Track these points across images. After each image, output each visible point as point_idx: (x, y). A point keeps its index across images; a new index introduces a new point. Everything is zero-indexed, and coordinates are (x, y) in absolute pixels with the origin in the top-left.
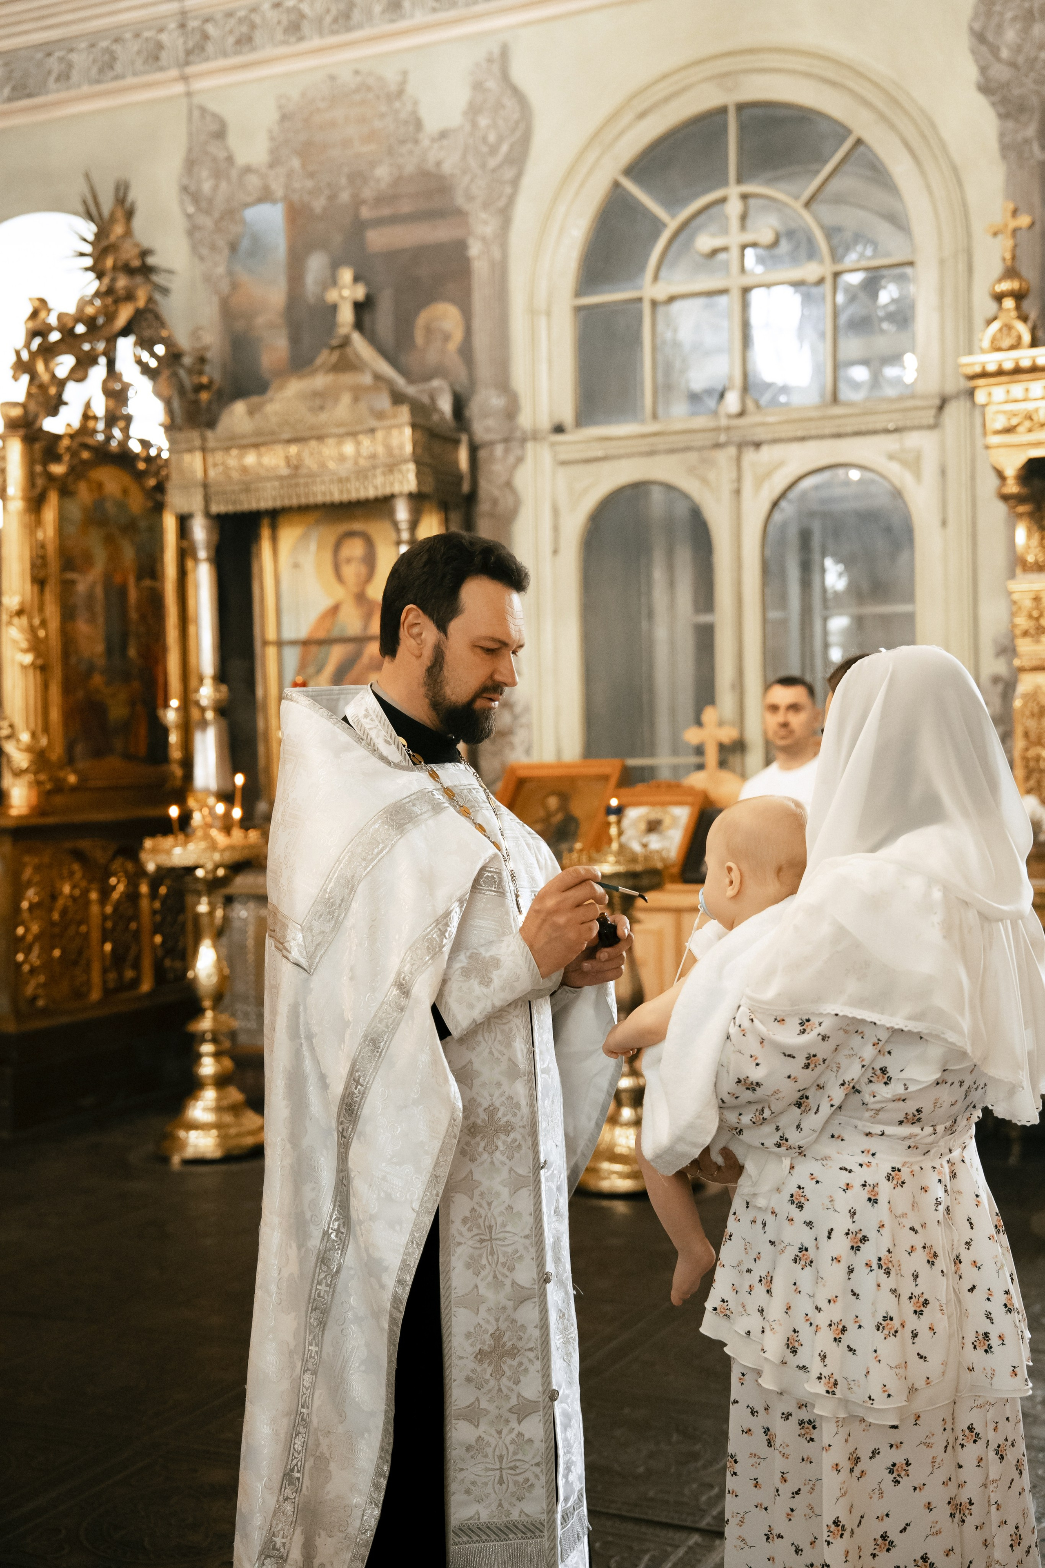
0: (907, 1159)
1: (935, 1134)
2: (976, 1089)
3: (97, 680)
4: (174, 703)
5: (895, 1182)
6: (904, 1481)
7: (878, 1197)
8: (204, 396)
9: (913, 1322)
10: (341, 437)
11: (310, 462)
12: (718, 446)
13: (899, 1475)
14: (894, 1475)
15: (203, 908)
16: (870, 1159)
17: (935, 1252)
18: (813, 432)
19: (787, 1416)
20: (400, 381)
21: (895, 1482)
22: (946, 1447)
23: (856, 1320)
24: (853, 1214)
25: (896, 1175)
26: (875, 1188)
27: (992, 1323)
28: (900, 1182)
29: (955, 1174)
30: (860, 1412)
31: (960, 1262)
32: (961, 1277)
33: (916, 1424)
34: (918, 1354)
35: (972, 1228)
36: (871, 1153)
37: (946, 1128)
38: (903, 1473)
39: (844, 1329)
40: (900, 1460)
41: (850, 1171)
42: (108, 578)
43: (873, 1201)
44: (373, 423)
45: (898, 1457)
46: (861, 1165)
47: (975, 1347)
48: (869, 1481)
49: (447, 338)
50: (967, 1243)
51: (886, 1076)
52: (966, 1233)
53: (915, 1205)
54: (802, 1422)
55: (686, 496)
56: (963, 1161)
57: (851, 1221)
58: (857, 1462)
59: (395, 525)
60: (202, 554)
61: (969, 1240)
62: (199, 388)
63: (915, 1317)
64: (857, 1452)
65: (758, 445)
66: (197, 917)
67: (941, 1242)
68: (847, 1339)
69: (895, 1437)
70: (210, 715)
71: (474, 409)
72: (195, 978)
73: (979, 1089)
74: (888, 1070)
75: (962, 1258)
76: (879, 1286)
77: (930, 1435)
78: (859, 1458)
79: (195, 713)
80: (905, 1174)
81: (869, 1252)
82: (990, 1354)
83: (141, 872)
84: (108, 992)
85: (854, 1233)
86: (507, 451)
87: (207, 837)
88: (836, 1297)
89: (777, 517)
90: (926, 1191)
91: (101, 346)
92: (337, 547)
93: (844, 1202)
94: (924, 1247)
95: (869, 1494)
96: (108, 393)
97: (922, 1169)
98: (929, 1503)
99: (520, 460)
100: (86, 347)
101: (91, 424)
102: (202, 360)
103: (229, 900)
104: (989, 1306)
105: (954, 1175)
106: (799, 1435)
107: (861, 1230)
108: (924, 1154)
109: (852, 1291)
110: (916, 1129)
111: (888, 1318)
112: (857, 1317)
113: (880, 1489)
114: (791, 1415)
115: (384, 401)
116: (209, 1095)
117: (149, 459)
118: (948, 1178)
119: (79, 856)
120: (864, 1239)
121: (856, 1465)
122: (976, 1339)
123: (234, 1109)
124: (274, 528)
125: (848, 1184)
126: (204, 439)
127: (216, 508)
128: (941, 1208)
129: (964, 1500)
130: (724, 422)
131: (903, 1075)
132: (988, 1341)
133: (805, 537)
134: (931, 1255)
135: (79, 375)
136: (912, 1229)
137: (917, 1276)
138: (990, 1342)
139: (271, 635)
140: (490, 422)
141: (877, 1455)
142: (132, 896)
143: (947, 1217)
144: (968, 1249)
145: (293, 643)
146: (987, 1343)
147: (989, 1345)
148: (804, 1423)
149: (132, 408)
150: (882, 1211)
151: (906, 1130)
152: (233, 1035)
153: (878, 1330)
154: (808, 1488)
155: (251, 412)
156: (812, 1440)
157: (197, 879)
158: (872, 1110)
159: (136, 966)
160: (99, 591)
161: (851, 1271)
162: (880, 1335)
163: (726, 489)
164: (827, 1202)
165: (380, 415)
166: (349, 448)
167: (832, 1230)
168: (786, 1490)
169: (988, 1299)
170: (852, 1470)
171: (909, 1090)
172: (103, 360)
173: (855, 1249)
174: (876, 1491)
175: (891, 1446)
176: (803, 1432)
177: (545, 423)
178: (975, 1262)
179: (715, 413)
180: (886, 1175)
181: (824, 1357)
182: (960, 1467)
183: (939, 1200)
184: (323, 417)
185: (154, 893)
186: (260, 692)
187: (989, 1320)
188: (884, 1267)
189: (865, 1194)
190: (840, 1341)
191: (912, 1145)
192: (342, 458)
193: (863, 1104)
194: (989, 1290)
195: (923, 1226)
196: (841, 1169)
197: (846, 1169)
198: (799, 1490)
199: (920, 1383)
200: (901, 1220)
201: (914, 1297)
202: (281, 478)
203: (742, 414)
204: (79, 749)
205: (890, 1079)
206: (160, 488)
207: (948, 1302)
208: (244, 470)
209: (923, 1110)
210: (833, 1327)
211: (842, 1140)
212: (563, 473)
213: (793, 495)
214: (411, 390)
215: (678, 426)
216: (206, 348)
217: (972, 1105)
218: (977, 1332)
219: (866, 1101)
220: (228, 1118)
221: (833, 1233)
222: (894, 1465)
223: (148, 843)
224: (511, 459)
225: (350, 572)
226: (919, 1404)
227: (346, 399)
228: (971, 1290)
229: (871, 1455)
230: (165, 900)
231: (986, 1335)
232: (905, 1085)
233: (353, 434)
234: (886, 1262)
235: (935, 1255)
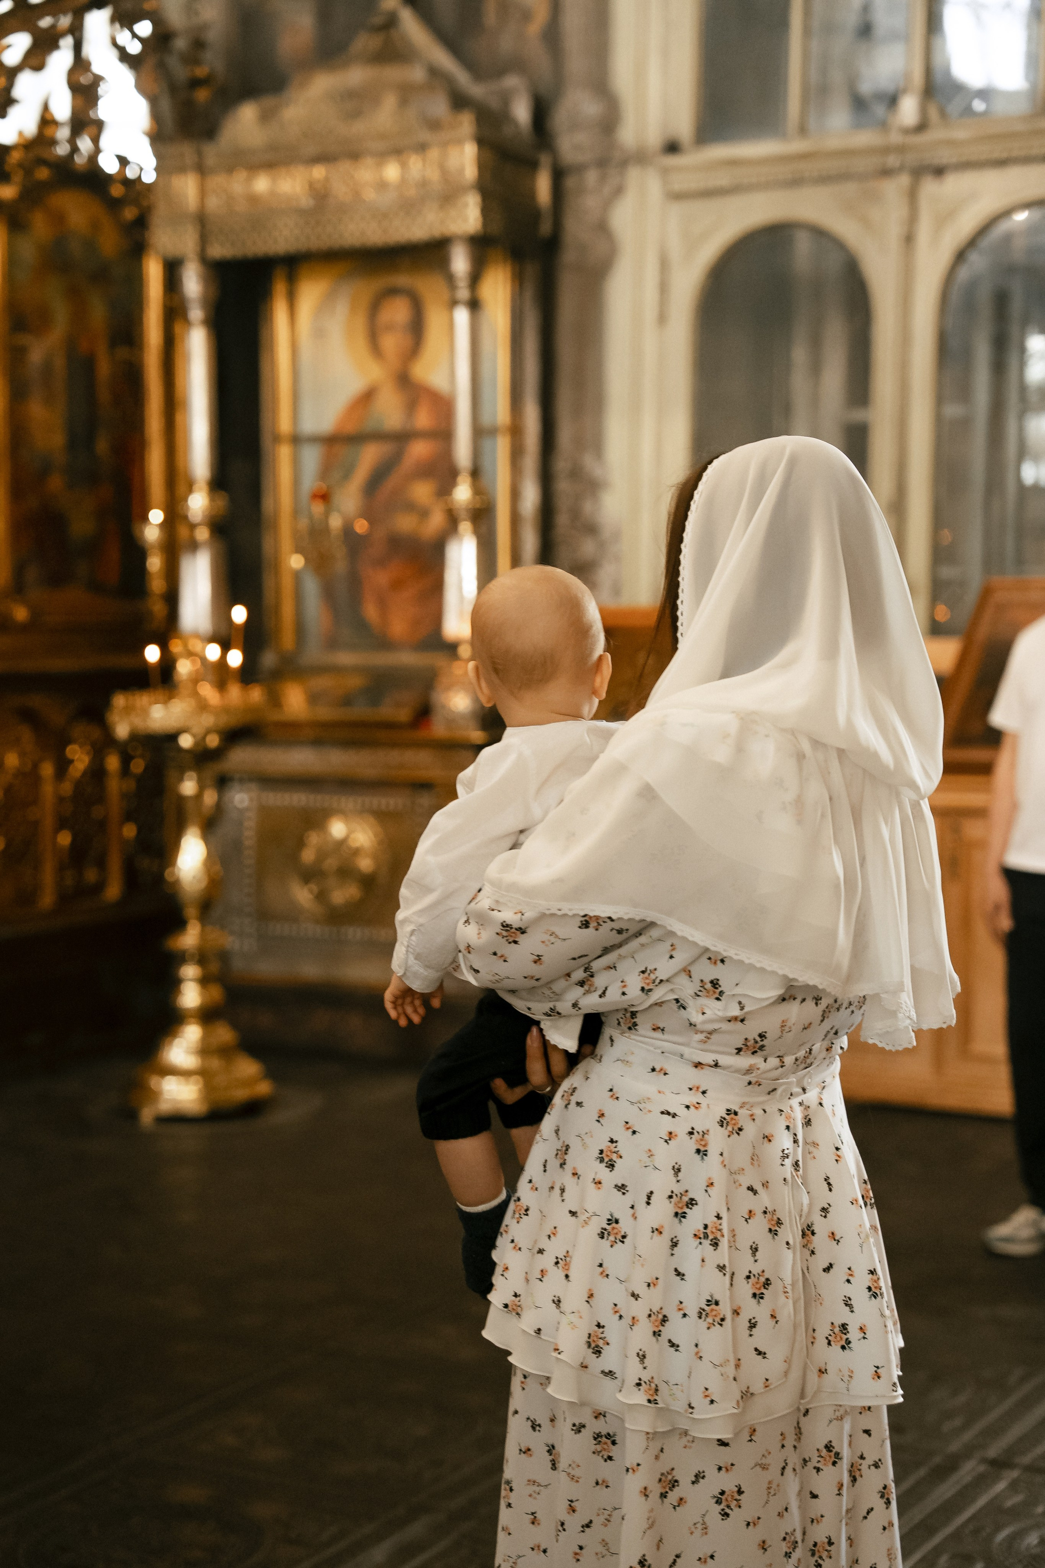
0: (746, 1100)
1: (782, 1067)
2: (838, 1009)
3: (56, 483)
4: (156, 516)
5: (730, 1128)
6: (734, 1513)
7: (708, 1148)
8: (202, 95)
9: (751, 1309)
10: (383, 156)
11: (340, 190)
12: (886, 173)
13: (728, 1507)
14: (722, 1506)
15: (189, 787)
16: (699, 1098)
17: (779, 1219)
18: (1015, 153)
19: (579, 1428)
20: (462, 77)
21: (723, 1515)
22: (784, 1468)
23: (680, 1307)
24: (677, 1171)
25: (732, 1119)
26: (706, 1136)
27: (852, 1311)
28: (736, 1128)
29: (810, 1120)
30: (683, 1425)
31: (813, 1233)
32: (813, 1252)
33: (750, 1441)
34: (756, 1349)
35: (830, 1190)
36: (701, 1090)
37: (796, 1060)
38: (733, 1504)
39: (665, 1320)
40: (730, 1487)
41: (674, 1116)
42: (71, 345)
43: (701, 1152)
44: (424, 135)
45: (728, 1482)
46: (688, 1107)
47: (829, 1343)
48: (690, 1513)
49: (527, 16)
50: (824, 1210)
51: (718, 991)
52: (823, 1197)
53: (755, 1158)
54: (597, 1437)
55: (839, 244)
56: (821, 1104)
57: (674, 1180)
58: (674, 1486)
59: (450, 279)
60: (196, 314)
61: (826, 1206)
62: (195, 83)
63: (754, 1302)
64: (674, 1473)
65: (939, 171)
66: (181, 799)
67: (787, 1207)
68: (668, 1331)
69: (724, 1456)
70: (203, 534)
71: (560, 118)
72: (177, 882)
73: (842, 1010)
74: (720, 983)
75: (816, 1228)
76: (703, 1261)
77: (766, 1454)
78: (676, 1481)
79: (183, 532)
80: (743, 1118)
81: (696, 1219)
82: (847, 1351)
83: (108, 741)
84: (65, 899)
85: (679, 1195)
86: (603, 179)
87: (195, 694)
88: (657, 1279)
89: (964, 274)
90: (770, 1141)
91: (65, 21)
92: (375, 308)
93: (665, 1156)
94: (765, 1212)
95: (690, 1528)
96: (75, 87)
97: (765, 1111)
98: (764, 1542)
99: (619, 191)
100: (45, 22)
101: (48, 132)
102: (199, 45)
103: (222, 782)
104: (849, 1290)
105: (808, 1122)
106: (594, 1453)
107: (687, 1191)
108: (769, 1093)
109: (676, 1270)
110: (757, 1060)
111: (713, 1302)
112: (681, 1303)
113: (704, 1523)
114: (584, 1426)
115: (439, 106)
116: (192, 1033)
117: (128, 183)
118: (800, 1125)
119: (29, 716)
120: (692, 1203)
121: (671, 1490)
122: (831, 1333)
123: (225, 1052)
124: (292, 280)
125: (670, 1133)
126: (200, 154)
127: (217, 251)
128: (788, 1162)
129: (822, 1539)
130: (895, 138)
131: (738, 990)
132: (845, 1334)
133: (1001, 300)
134: (773, 1223)
135: (34, 61)
136: (750, 1188)
137: (756, 1249)
138: (848, 1336)
139: (284, 425)
140: (582, 138)
141: (701, 1480)
142: (97, 773)
143: (794, 1174)
144: (825, 1217)
145: (315, 439)
146: (845, 1337)
147: (847, 1339)
148: (601, 1436)
149: (104, 110)
150: (712, 1166)
151: (745, 1061)
152: (224, 956)
153: (700, 1317)
154: (602, 1519)
155: (266, 117)
156: (610, 1458)
157: (180, 750)
158: (702, 1032)
159: (101, 864)
160: (59, 363)
161: (674, 1244)
162: (703, 1324)
163: (894, 230)
164: (645, 1157)
165: (434, 125)
166: (392, 172)
167: (652, 1193)
168: (574, 1522)
169: (848, 1281)
170: (663, 1496)
171: (746, 1009)
172: (67, 42)
173: (680, 1216)
174: (699, 1526)
175: (720, 1469)
176: (599, 1448)
177: (654, 138)
178: (833, 1234)
179: (884, 126)
180: (718, 1119)
181: (642, 1357)
182: (814, 1496)
183: (786, 1152)
184: (359, 127)
185: (125, 770)
186: (268, 504)
187: (848, 1308)
188: (711, 1237)
189: (692, 1145)
190: (659, 1335)
191: (753, 1080)
192: (382, 185)
193: (691, 1024)
194: (849, 1269)
195: (765, 1185)
196: (662, 1113)
197: (668, 1113)
198: (591, 1522)
199: (757, 1387)
200: (737, 1177)
201: (752, 1277)
202: (302, 212)
203: (922, 127)
204: (32, 574)
205: (721, 993)
206: (141, 223)
207: (793, 1285)
208: (253, 199)
209: (767, 1035)
210: (653, 1317)
211: (665, 1074)
212: (676, 210)
213: (985, 242)
214: (476, 90)
215: (833, 143)
216: (204, 27)
217: (834, 1031)
218: (832, 1324)
219: (693, 1020)
220: (215, 1063)
221: (653, 1198)
222: (723, 1493)
223: (119, 700)
224: (607, 190)
225: (391, 343)
226: (757, 1414)
227: (390, 102)
228: (827, 1269)
229: (694, 1479)
230: (140, 779)
231: (844, 1327)
232: (740, 1003)
233: (397, 152)
234: (714, 1230)
235: (779, 1222)
